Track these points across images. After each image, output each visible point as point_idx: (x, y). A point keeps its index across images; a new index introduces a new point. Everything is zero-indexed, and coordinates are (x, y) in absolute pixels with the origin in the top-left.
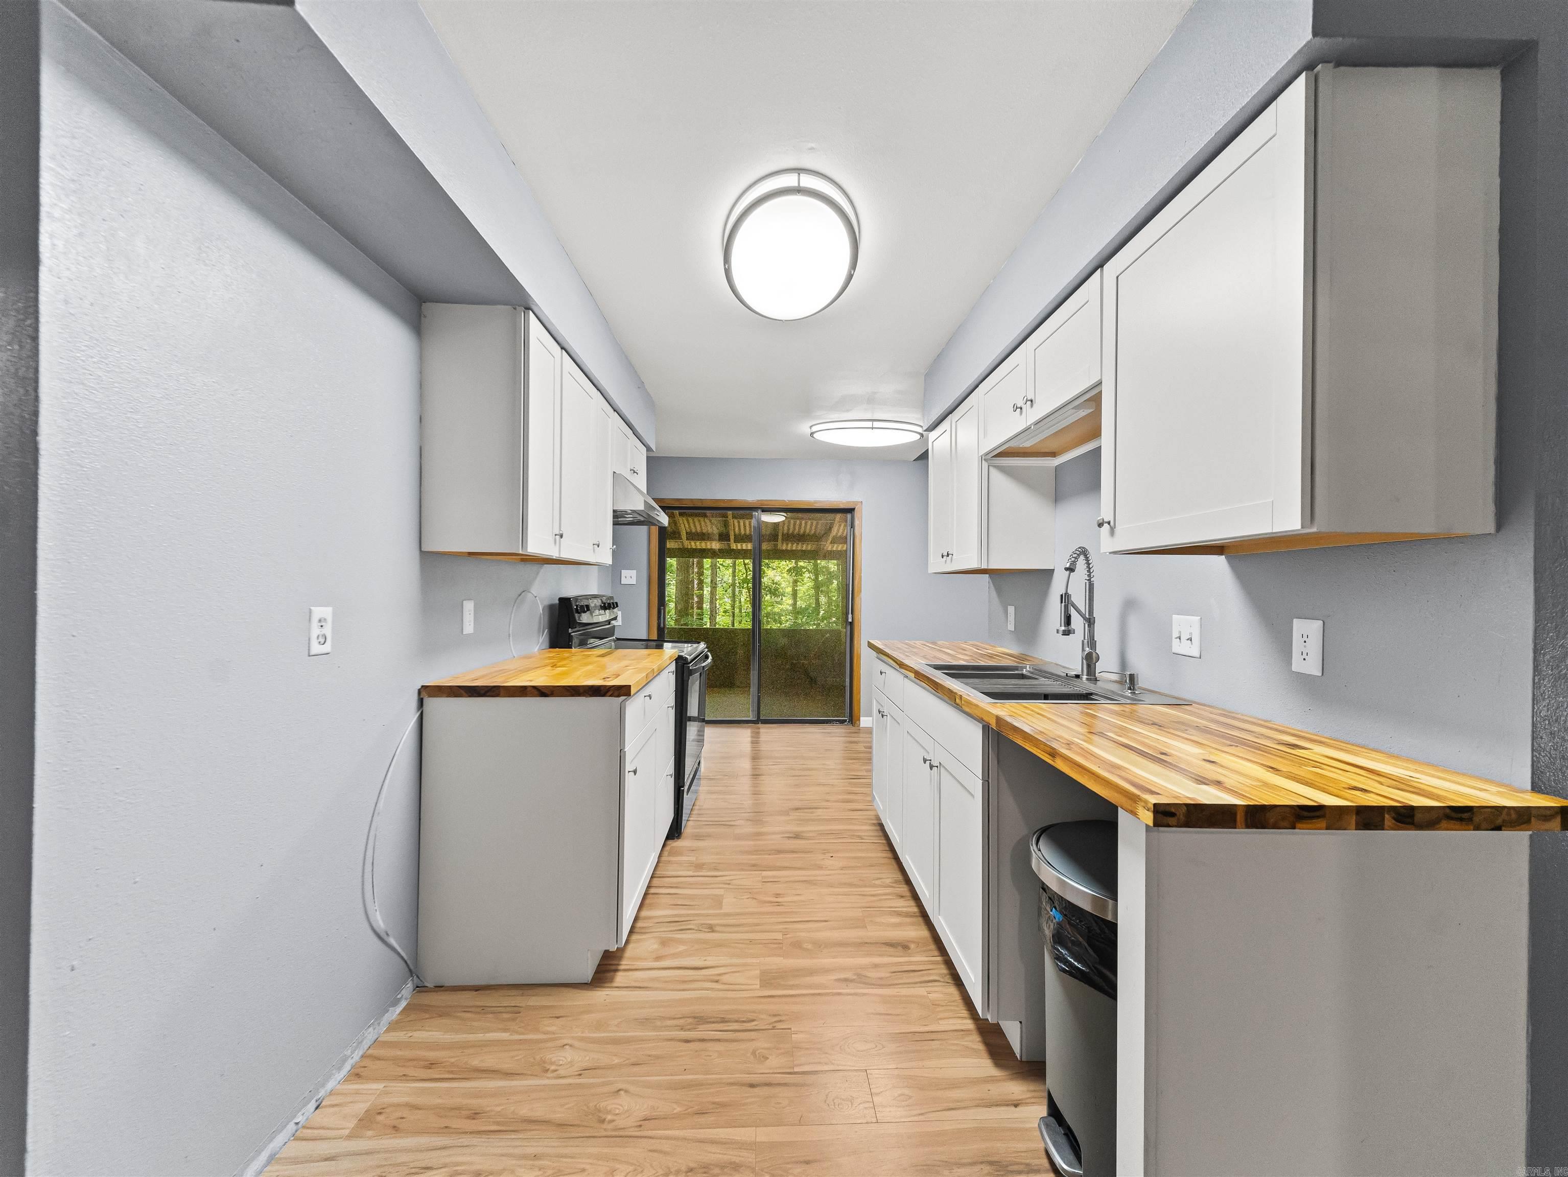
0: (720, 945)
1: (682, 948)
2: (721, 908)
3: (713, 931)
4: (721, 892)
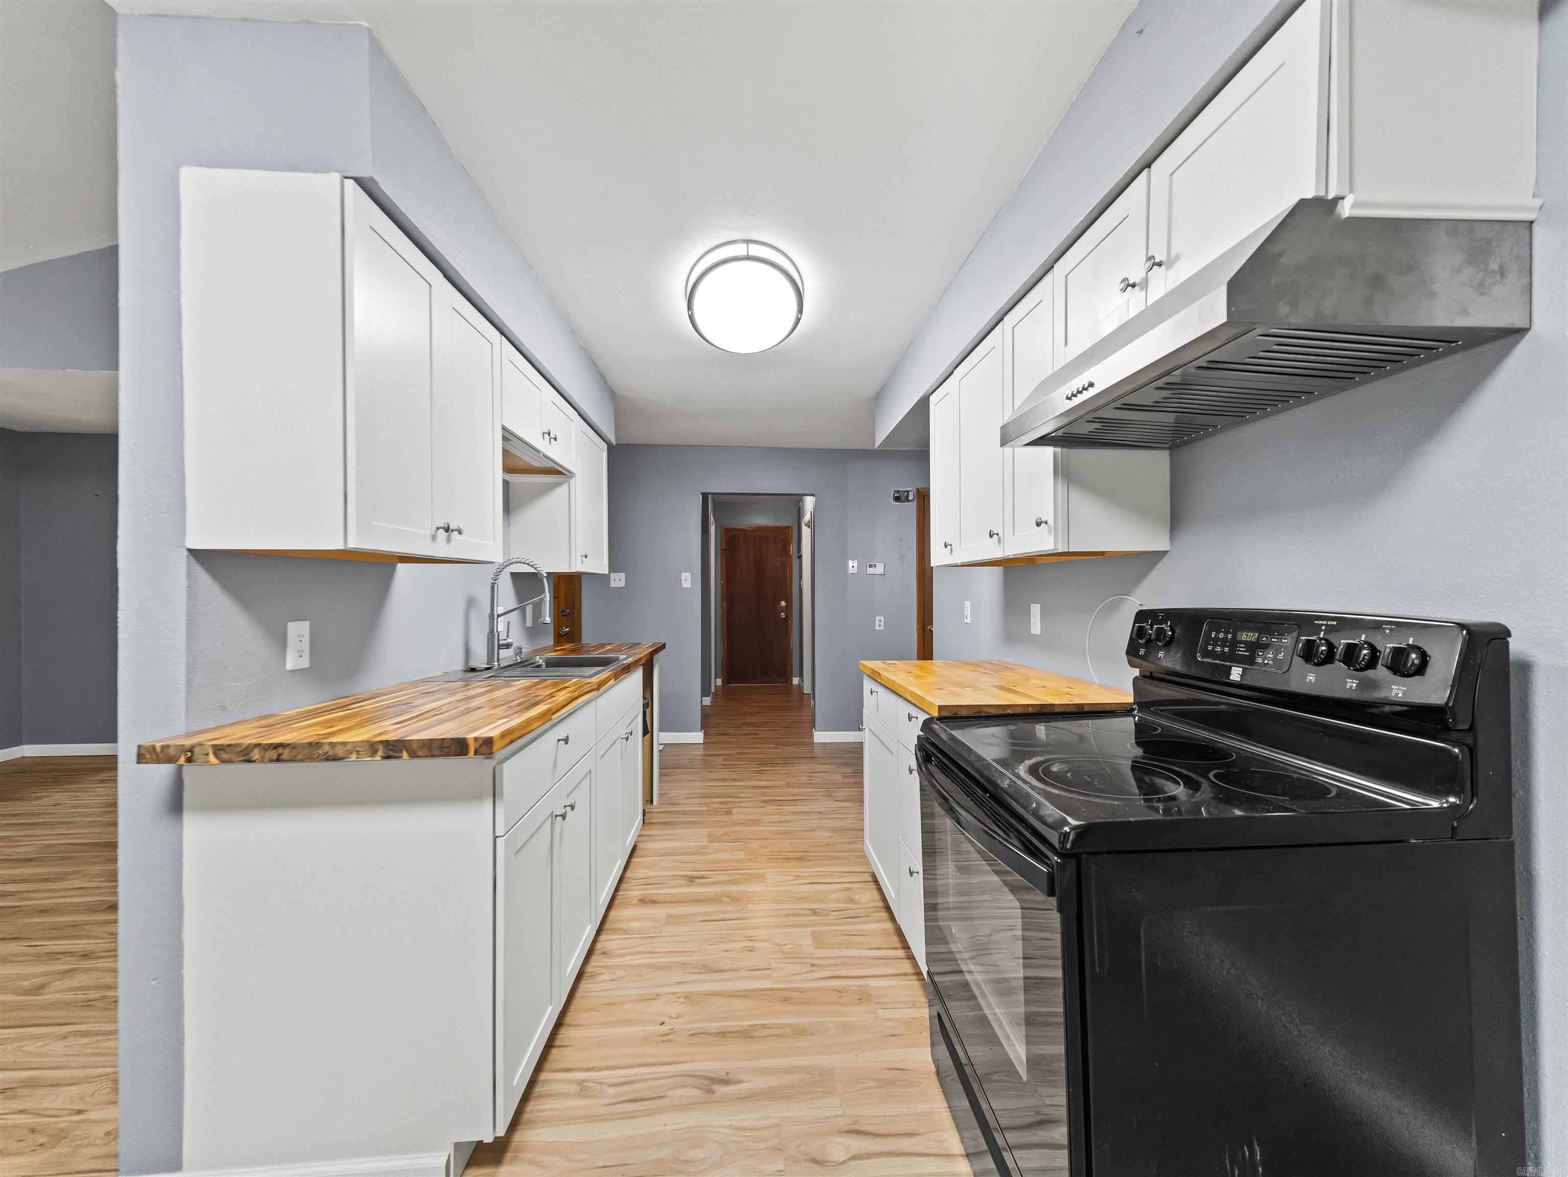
0: (802, 899)
1: (833, 896)
2: (812, 932)
3: (812, 910)
4: (819, 953)
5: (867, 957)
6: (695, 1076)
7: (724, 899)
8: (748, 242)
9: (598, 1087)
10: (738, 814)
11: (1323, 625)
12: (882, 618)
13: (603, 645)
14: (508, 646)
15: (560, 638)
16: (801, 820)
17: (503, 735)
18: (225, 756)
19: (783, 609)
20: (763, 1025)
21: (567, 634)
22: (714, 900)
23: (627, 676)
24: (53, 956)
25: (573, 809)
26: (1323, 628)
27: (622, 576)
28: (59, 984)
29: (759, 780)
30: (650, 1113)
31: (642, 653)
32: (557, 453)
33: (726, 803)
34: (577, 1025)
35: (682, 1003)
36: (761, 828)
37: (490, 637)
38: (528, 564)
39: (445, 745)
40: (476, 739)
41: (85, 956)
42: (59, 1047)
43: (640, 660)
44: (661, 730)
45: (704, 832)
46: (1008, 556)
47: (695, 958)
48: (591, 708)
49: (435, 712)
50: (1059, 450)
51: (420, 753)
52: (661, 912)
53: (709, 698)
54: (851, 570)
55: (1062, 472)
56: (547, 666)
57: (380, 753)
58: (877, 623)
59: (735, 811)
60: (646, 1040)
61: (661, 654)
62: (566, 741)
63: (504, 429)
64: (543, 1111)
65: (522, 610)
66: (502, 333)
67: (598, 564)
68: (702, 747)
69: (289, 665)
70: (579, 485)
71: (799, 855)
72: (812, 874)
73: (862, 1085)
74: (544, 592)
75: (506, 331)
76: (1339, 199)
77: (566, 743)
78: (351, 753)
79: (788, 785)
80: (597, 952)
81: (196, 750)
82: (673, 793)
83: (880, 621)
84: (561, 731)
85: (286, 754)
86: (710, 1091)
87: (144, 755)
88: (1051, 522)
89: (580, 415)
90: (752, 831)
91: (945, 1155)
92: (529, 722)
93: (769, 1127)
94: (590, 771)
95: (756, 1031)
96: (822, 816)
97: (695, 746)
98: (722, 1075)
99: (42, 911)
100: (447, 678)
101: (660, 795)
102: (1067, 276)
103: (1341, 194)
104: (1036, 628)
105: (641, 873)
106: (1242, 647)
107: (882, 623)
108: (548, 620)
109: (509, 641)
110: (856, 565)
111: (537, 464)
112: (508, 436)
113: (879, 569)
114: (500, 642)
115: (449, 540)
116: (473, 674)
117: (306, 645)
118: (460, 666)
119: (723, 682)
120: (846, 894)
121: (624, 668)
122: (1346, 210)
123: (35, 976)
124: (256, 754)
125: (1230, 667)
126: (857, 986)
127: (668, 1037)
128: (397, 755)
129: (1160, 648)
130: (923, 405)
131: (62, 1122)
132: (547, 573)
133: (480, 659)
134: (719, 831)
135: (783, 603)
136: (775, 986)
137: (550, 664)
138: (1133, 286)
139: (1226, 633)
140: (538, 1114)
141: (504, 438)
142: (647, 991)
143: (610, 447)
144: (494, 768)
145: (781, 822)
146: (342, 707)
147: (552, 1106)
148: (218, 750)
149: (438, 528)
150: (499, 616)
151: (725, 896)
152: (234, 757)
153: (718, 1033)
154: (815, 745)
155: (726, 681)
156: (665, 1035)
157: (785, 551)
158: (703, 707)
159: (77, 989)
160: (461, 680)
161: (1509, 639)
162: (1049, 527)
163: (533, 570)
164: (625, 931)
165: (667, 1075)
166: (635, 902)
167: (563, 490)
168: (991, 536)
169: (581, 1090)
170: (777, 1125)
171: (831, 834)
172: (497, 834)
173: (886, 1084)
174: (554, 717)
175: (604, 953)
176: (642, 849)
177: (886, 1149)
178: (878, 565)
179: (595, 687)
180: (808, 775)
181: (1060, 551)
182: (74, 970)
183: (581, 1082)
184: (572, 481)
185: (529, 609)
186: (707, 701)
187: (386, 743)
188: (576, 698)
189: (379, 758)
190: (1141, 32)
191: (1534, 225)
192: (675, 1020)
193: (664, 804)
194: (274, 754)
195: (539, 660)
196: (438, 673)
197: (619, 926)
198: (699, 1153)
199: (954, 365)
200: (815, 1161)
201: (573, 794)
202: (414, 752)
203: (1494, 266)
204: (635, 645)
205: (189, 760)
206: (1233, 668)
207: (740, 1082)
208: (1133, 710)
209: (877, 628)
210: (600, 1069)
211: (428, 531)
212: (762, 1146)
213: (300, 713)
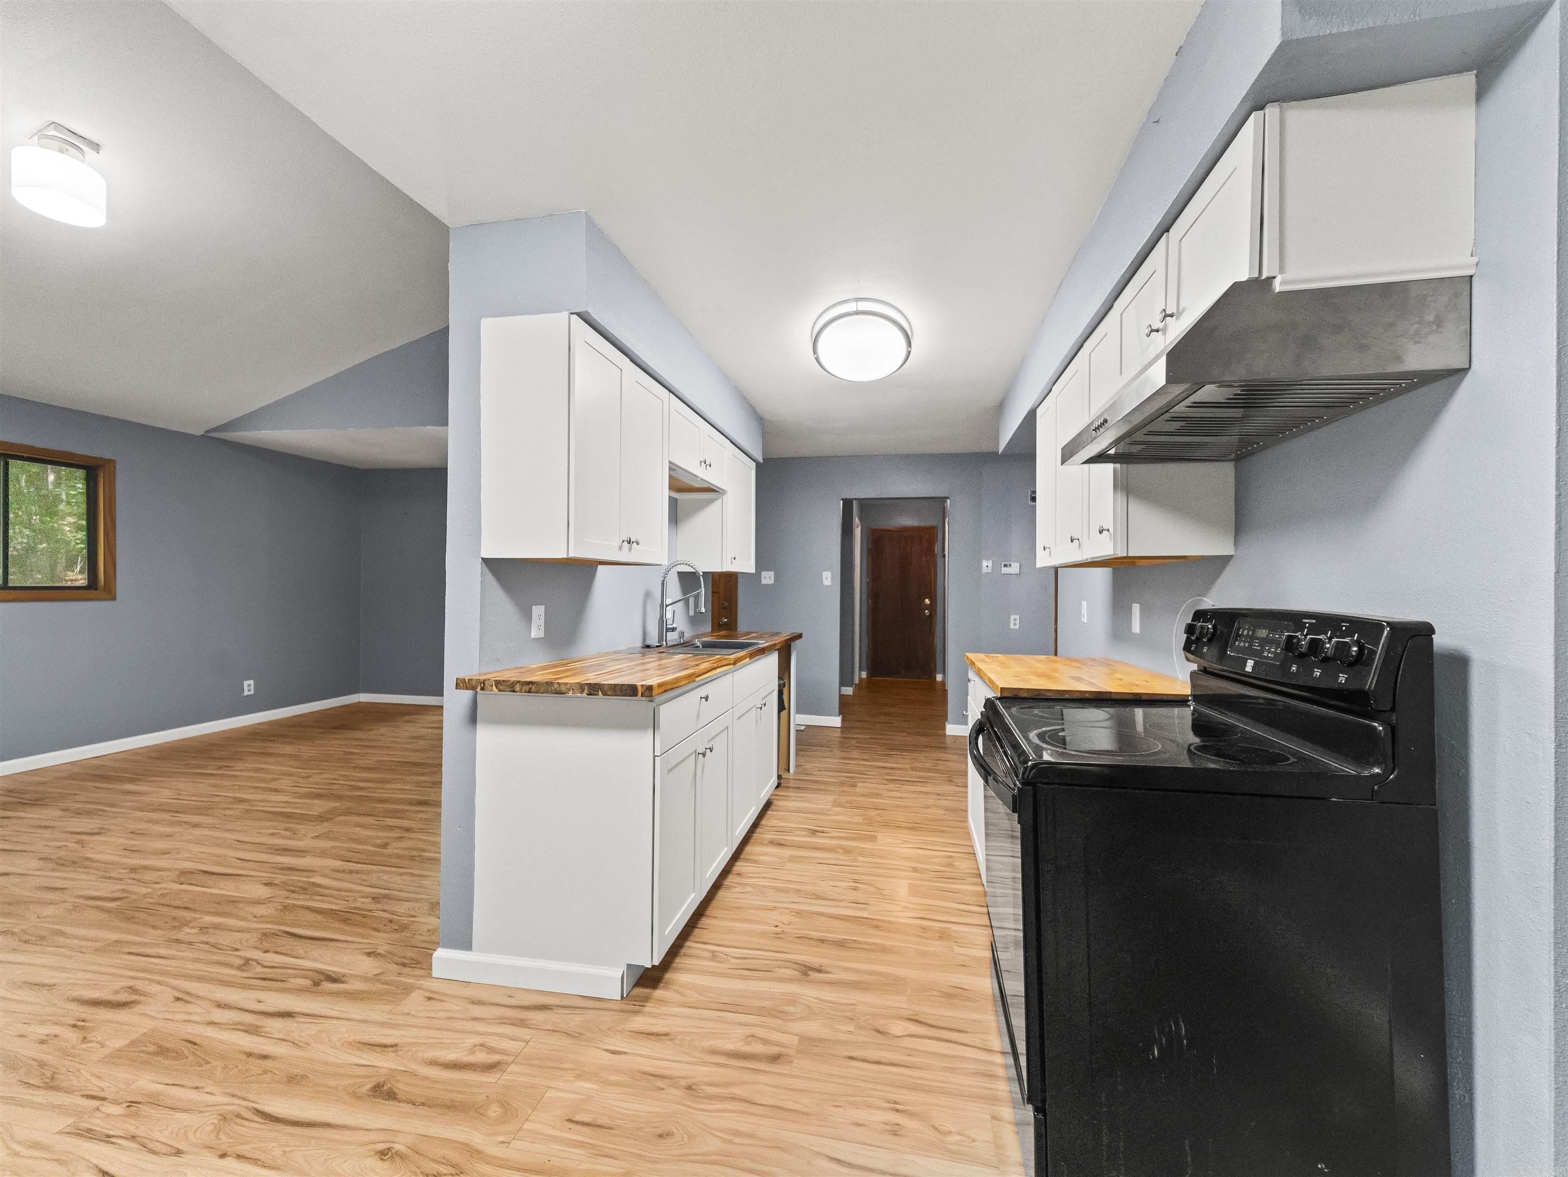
5: (954, 909)
6: (795, 963)
7: (839, 850)
8: (857, 300)
9: (725, 957)
10: (861, 788)
11: (1307, 623)
12: (1017, 617)
13: (749, 633)
14: (673, 630)
15: (717, 626)
16: (919, 798)
17: (660, 685)
18: (501, 687)
19: (927, 607)
20: (855, 941)
21: (726, 624)
22: (832, 850)
23: (762, 658)
24: (391, 828)
25: (711, 751)
26: (1307, 625)
27: (772, 574)
28: (397, 845)
29: (887, 762)
30: (761, 979)
31: (778, 640)
32: (710, 477)
33: (852, 778)
34: (714, 917)
35: (794, 916)
36: (881, 801)
37: (660, 623)
38: (689, 565)
39: (624, 689)
40: (642, 686)
41: (408, 830)
42: (398, 879)
43: (775, 645)
44: (798, 711)
45: (831, 798)
46: (1087, 559)
47: (809, 888)
48: (729, 678)
49: (620, 671)
50: (1118, 466)
51: (609, 693)
52: (787, 852)
53: (851, 689)
54: (985, 570)
55: (1122, 486)
56: (703, 647)
57: (586, 691)
58: (1012, 622)
59: (859, 784)
60: (763, 934)
61: (798, 642)
62: (706, 698)
63: (670, 462)
64: (686, 964)
65: (687, 601)
66: (670, 391)
67: (745, 564)
68: (839, 730)
69: (533, 636)
70: (730, 499)
71: (910, 825)
72: (918, 841)
73: (927, 993)
74: (701, 587)
75: (673, 390)
76: (1271, 279)
77: (707, 701)
78: (570, 690)
79: (913, 769)
80: (734, 872)
81: (486, 683)
82: (808, 766)
83: (1015, 620)
84: (702, 691)
85: (534, 688)
86: (806, 975)
87: (461, 684)
88: (1111, 530)
89: (731, 442)
90: (872, 802)
91: (989, 1050)
92: (677, 680)
93: (847, 1004)
94: (728, 727)
95: (848, 943)
96: (938, 797)
97: (832, 729)
98: (817, 966)
99: (381, 801)
100: (630, 652)
101: (797, 766)
102: (1122, 314)
103: (1272, 275)
104: (1136, 628)
105: (774, 822)
106: (1257, 643)
107: (1018, 622)
108: (703, 610)
109: (674, 625)
110: (990, 564)
111: (697, 485)
112: (673, 467)
113: (1015, 568)
114: (668, 626)
115: (630, 549)
116: (648, 650)
117: (542, 622)
118: (639, 644)
119: (867, 675)
120: (947, 860)
121: (758, 651)
122: (1278, 286)
123: (382, 838)
124: (518, 688)
125: (1247, 659)
126: (939, 927)
127: (780, 936)
128: (595, 693)
129: (1205, 644)
130: (1031, 416)
131: (405, 920)
132: (703, 572)
133: (653, 640)
134: (843, 799)
135: (927, 601)
136: (869, 916)
137: (706, 645)
138: (1157, 331)
139: (1249, 630)
140: (682, 965)
141: (670, 469)
142: (766, 904)
143: (757, 463)
144: (654, 708)
145: (900, 798)
146: (564, 665)
147: (692, 962)
148: (498, 683)
149: (623, 541)
150: (667, 606)
151: (841, 848)
152: (506, 688)
153: (818, 940)
154: (948, 738)
155: (871, 674)
156: (778, 934)
157: (930, 551)
158: (842, 696)
159: (405, 849)
160: (639, 653)
161: (1433, 636)
162: (1110, 534)
163: (692, 570)
164: (755, 861)
165: (775, 958)
166: (766, 842)
167: (717, 505)
168: (1072, 541)
169: (713, 957)
170: (855, 1005)
171: (945, 812)
172: (656, 755)
173: (948, 996)
174: (697, 679)
175: (739, 874)
176: (775, 805)
177: (937, 1035)
178: (1013, 564)
179: (732, 662)
180: (933, 761)
181: (1119, 556)
182: (403, 837)
183: (713, 952)
184: (725, 497)
185: (692, 601)
186: (849, 691)
187: (589, 685)
188: (715, 668)
189: (585, 695)
190: (1158, 121)
191: (1473, 279)
192: (787, 926)
193: (798, 773)
194: (527, 688)
195: (697, 642)
196: (624, 648)
197: (751, 857)
198: (791, 1009)
199: (1052, 383)
200: (878, 1031)
201: (713, 740)
202: (605, 692)
203: (1430, 318)
204: (777, 634)
205: (482, 689)
206: (1249, 661)
207: (828, 973)
208: (1189, 701)
209: (1012, 626)
210: (727, 946)
211: (617, 543)
212: (841, 1014)
213: (539, 667)
